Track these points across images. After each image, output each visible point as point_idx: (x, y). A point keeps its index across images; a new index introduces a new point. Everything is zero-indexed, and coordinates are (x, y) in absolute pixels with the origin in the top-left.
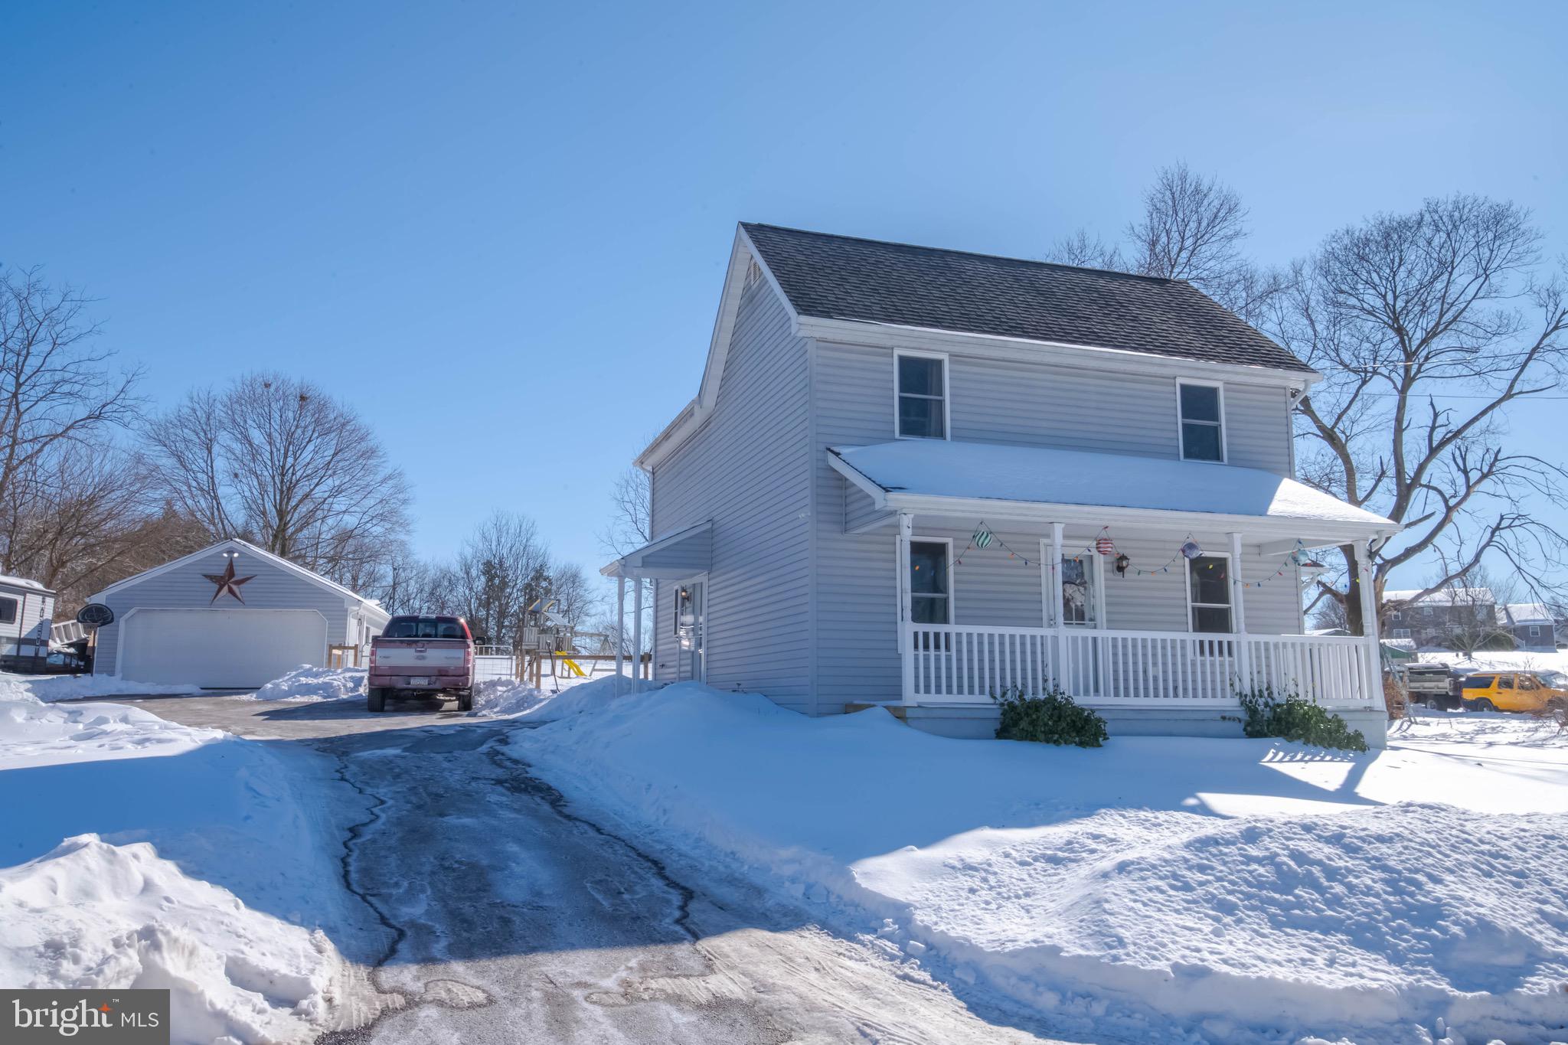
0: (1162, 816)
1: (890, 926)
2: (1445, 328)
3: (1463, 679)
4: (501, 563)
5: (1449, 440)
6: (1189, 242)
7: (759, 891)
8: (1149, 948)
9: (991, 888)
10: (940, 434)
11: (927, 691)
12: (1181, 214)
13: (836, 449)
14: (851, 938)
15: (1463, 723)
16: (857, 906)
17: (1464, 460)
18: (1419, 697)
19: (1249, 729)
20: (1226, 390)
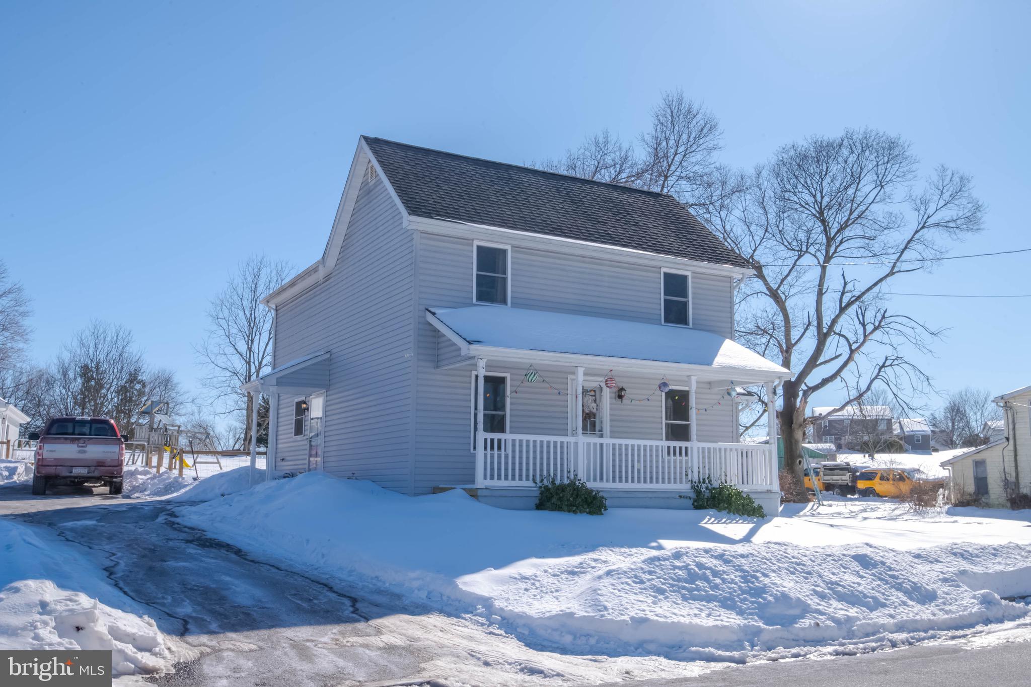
0: (634, 550)
1: (480, 609)
2: (853, 222)
3: (858, 474)
4: (97, 368)
5: (853, 302)
6: (681, 149)
7: (399, 597)
8: (620, 610)
9: (537, 588)
10: (504, 302)
11: (492, 478)
12: (677, 128)
13: (433, 310)
14: (458, 617)
15: (855, 505)
16: (460, 601)
17: (863, 316)
18: (828, 487)
19: (696, 504)
20: (693, 278)
